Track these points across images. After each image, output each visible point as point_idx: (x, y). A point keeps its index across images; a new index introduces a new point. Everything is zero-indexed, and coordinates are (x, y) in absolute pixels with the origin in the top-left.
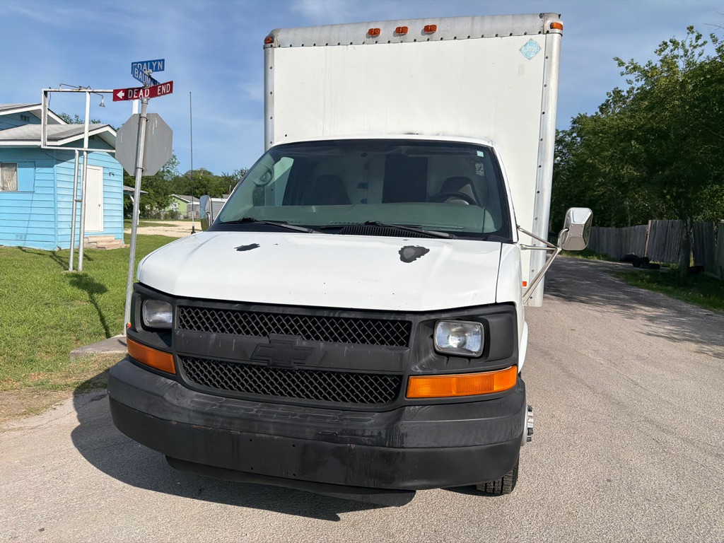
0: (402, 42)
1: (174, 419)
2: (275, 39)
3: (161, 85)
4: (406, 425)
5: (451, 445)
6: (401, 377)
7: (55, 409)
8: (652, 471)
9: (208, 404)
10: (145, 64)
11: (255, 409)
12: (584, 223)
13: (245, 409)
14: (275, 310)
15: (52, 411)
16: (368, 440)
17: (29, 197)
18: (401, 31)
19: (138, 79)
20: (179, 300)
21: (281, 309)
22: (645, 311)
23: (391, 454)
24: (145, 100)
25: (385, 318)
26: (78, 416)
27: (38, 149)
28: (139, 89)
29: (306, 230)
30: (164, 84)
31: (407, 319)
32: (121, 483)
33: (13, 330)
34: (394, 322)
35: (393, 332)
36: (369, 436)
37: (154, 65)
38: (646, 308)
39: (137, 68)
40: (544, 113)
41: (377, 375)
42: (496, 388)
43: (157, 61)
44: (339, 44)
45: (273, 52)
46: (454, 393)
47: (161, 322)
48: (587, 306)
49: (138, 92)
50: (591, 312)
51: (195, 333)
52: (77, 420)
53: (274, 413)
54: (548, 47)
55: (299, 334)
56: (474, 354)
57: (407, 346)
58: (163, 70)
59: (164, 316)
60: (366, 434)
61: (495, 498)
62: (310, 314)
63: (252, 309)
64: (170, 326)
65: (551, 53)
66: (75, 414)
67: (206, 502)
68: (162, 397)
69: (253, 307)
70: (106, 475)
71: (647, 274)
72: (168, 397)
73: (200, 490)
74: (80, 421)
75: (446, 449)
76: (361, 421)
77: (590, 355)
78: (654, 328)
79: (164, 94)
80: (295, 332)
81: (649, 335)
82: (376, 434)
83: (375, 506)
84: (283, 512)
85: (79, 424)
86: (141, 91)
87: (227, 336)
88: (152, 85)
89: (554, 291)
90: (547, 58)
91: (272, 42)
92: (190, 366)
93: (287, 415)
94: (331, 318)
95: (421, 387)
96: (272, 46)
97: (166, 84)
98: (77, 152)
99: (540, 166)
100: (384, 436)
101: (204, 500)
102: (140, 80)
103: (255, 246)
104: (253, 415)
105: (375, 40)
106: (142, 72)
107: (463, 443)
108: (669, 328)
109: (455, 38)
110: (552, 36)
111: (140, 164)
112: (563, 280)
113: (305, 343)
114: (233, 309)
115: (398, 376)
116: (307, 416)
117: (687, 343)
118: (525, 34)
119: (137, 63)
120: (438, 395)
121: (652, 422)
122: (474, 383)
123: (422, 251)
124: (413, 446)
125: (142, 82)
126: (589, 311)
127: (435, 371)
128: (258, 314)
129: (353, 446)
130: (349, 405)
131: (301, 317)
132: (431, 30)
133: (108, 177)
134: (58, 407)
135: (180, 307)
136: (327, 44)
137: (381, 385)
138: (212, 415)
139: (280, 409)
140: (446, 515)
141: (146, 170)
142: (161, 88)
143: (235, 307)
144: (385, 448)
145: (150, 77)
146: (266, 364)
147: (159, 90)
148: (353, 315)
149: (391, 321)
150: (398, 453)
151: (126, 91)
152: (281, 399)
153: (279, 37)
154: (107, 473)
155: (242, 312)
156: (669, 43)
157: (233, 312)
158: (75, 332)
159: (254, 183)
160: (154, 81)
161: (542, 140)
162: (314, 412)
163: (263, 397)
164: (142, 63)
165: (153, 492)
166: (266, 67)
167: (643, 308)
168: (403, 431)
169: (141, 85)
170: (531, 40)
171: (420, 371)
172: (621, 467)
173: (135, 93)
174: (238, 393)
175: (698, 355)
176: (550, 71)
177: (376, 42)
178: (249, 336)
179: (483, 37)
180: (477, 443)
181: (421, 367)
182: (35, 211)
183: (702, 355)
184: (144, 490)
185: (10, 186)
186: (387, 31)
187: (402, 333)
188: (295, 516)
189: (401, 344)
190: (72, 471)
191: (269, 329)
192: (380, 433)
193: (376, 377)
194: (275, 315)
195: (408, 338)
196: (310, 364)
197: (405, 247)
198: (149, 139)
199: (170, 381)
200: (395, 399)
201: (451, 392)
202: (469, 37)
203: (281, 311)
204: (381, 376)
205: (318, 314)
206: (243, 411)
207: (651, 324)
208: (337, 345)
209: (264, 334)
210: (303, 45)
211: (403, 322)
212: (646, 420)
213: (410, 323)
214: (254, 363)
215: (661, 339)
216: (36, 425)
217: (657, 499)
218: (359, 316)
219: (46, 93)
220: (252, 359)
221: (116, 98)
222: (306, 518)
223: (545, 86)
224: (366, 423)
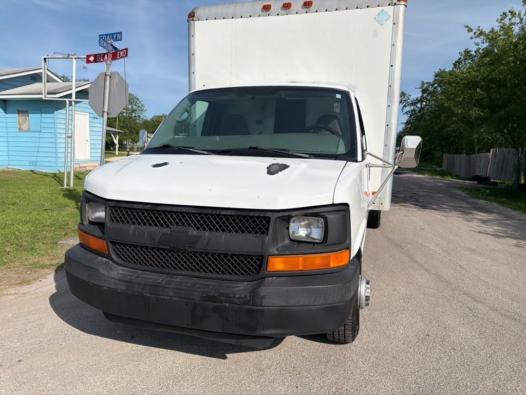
0: (287, 14)
1: (106, 285)
2: (195, 15)
3: (120, 51)
4: (264, 290)
5: (297, 305)
6: (262, 257)
7: (41, 281)
8: (462, 329)
9: (129, 275)
10: (108, 36)
11: (160, 279)
12: (415, 147)
13: (154, 279)
14: (175, 209)
15: (39, 283)
16: (238, 300)
17: (37, 135)
18: (287, 6)
19: (103, 47)
20: (109, 202)
21: (179, 208)
22: (481, 216)
23: (253, 310)
24: (109, 62)
25: (251, 215)
26: (56, 286)
27: (41, 100)
28: (105, 54)
29: (206, 153)
30: (121, 50)
31: (267, 215)
32: (78, 331)
33: (20, 228)
34: (258, 217)
35: (257, 225)
36: (238, 298)
37: (115, 37)
38: (482, 214)
39: (103, 38)
40: (392, 66)
41: (246, 255)
42: (332, 265)
43: (117, 33)
44: (241, 17)
45: (194, 24)
46: (301, 268)
47: (100, 218)
48: (436, 212)
49: (104, 56)
50: (439, 216)
51: (120, 225)
52: (55, 289)
53: (173, 282)
54: (396, 16)
55: (192, 226)
56: (317, 241)
57: (267, 234)
58: (121, 40)
59: (101, 214)
60: (237, 296)
61: (341, 346)
62: (199, 212)
63: (159, 208)
64: (104, 221)
65: (398, 20)
66: (54, 284)
67: (135, 345)
68: (97, 270)
69: (159, 207)
70: (69, 325)
71: (487, 189)
72: (101, 270)
73: (132, 337)
74: (57, 289)
75: (294, 307)
76: (234, 287)
77: (432, 248)
78: (485, 228)
79: (122, 58)
80: (189, 224)
81: (480, 232)
82: (243, 296)
83: (253, 349)
84: (187, 353)
85: (56, 291)
86: (106, 56)
87: (142, 227)
88: (114, 51)
89: (414, 201)
90: (394, 24)
91: (193, 16)
92: (117, 248)
93: (182, 283)
94: (214, 215)
95: (278, 264)
96: (193, 20)
97: (123, 50)
98: (67, 102)
99: (389, 106)
100: (249, 298)
101: (134, 343)
102: (105, 48)
103: (166, 164)
104: (159, 283)
105: (268, 13)
106: (106, 42)
107: (306, 303)
108: (496, 228)
109: (326, 10)
110: (399, 7)
111: (106, 109)
112: (422, 193)
113: (195, 233)
114: (146, 208)
115: (260, 256)
116: (196, 284)
117: (508, 239)
118: (378, 6)
119: (103, 35)
120: (289, 269)
121: (468, 295)
122: (316, 261)
123: (285, 167)
124: (269, 305)
125: (106, 49)
126: (437, 216)
127: (287, 252)
128: (163, 212)
129: (227, 305)
130: (228, 276)
131: (193, 214)
132: (308, 5)
133: (93, 120)
134: (43, 280)
135: (110, 207)
136: (233, 18)
137: (249, 262)
138: (130, 282)
139: (179, 279)
140: (304, 357)
141: (110, 113)
142: (119, 53)
143: (147, 207)
144: (249, 307)
145: (112, 45)
146: (168, 248)
147: (118, 55)
148: (229, 213)
149: (257, 217)
150: (259, 310)
151: (95, 56)
152: (179, 272)
153: (198, 13)
154: (70, 324)
155: (152, 211)
156: (508, 13)
157: (146, 210)
158: (64, 229)
159: (176, 120)
160: (115, 48)
161: (390, 86)
162: (202, 281)
163: (167, 270)
164: (106, 35)
165: (100, 337)
166: (189, 36)
167: (479, 213)
168: (262, 295)
169: (106, 51)
170: (383, 10)
171: (276, 252)
172: (438, 326)
173: (102, 57)
174: (150, 268)
175: (515, 248)
176: (397, 34)
177: (269, 15)
178: (157, 227)
179: (347, 9)
180: (316, 304)
181: (277, 250)
182: (41, 145)
183: (518, 248)
184: (93, 336)
185: (24, 127)
186: (276, 7)
187: (264, 225)
188: (196, 355)
189: (263, 233)
190: (46, 322)
191: (171, 223)
192: (246, 296)
193: (245, 257)
194: (175, 213)
195: (267, 229)
196: (199, 247)
197: (273, 164)
198: (112, 90)
199: (104, 259)
200: (258, 272)
201: (299, 268)
202: (336, 9)
203: (178, 209)
204: (249, 256)
205: (205, 211)
206: (151, 280)
207: (483, 225)
208: (217, 234)
209: (168, 226)
210: (215, 19)
211: (265, 218)
212: (465, 293)
213: (270, 218)
214: (160, 247)
215: (489, 236)
216: (26, 291)
217: (461, 349)
218: (233, 213)
219: (45, 59)
220: (159, 244)
221: (88, 61)
222: (203, 357)
223: (393, 45)
224: (237, 289)
